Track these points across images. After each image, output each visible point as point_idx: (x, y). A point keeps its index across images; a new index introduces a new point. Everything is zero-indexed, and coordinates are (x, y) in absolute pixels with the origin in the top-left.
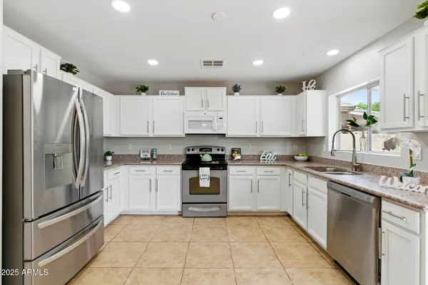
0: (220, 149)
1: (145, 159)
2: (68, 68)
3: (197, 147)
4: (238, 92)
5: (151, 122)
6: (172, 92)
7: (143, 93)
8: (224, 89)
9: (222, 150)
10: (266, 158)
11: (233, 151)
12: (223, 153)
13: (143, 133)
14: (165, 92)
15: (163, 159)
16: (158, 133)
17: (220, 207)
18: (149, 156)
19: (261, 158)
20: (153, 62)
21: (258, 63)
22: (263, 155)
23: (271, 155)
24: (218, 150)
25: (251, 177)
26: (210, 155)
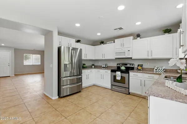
0: (131, 64)
1: (104, 67)
2: (78, 41)
3: (121, 63)
4: (139, 37)
5: (104, 54)
6: (111, 42)
7: (102, 44)
8: (132, 37)
9: (132, 65)
10: (157, 70)
11: (138, 66)
12: (133, 66)
13: (101, 58)
14: (109, 42)
15: (109, 68)
16: (106, 58)
17: (125, 89)
18: (105, 66)
19: (154, 70)
20: (99, 34)
21: (138, 23)
22: (156, 68)
23: (161, 69)
24: (130, 65)
25: (141, 79)
26: (125, 67)
